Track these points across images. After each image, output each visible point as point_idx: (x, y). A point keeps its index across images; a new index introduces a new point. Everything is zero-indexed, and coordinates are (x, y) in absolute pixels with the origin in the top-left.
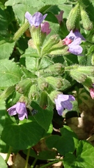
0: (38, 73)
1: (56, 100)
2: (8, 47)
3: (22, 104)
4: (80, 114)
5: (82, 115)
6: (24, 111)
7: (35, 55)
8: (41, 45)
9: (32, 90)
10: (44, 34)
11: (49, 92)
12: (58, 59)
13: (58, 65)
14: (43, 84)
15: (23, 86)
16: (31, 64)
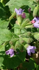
0: (19, 36)
1: (27, 48)
2: (6, 23)
3: (12, 50)
4: (37, 52)
5: (38, 53)
6: (13, 53)
7: (19, 28)
8: (21, 23)
9: (17, 43)
10: (23, 18)
11: (25, 45)
12: (29, 30)
13: (29, 32)
14: (22, 41)
15: (13, 42)
16: (17, 32)
